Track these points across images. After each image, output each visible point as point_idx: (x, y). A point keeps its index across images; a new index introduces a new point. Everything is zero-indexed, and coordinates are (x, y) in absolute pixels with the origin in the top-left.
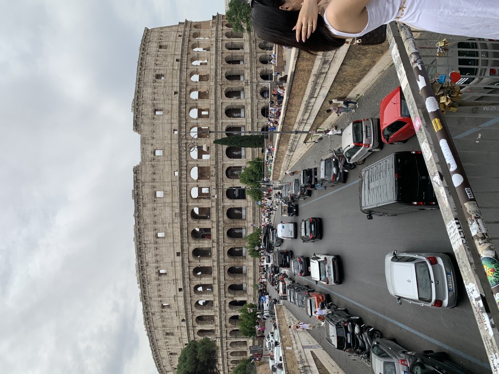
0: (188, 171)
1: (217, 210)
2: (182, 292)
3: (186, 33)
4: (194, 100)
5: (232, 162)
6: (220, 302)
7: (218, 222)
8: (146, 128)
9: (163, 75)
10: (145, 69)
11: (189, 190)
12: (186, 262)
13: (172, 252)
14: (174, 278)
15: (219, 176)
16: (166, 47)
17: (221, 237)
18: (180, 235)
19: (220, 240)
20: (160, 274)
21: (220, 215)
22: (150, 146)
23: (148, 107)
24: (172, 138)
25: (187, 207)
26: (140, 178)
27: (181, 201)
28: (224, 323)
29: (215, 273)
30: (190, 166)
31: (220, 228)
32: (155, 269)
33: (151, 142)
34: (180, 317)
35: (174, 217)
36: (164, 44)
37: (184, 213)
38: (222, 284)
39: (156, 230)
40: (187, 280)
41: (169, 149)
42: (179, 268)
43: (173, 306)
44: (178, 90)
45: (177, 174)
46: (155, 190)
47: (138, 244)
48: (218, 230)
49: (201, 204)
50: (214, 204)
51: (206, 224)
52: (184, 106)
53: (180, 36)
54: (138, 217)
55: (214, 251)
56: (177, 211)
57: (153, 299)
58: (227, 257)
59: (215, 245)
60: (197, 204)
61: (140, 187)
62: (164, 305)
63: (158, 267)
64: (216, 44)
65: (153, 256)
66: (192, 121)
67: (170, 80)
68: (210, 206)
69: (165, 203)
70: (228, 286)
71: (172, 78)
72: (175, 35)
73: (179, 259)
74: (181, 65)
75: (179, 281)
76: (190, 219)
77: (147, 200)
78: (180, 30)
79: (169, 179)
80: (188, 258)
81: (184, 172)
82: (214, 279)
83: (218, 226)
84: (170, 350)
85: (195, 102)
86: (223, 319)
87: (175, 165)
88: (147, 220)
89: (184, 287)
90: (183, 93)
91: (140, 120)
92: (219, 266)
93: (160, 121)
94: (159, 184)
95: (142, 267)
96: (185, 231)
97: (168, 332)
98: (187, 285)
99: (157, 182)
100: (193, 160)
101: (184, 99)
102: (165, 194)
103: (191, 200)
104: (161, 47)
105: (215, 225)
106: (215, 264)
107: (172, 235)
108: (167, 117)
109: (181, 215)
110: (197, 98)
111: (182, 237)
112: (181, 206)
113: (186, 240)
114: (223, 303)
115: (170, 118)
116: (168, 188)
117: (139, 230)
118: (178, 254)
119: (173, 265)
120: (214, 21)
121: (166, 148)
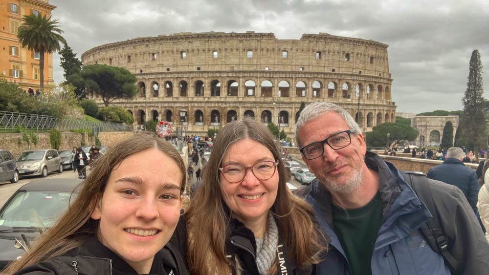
0: (269, 79)
1: (235, 102)
2: (166, 71)
3: (382, 80)
4: (327, 85)
5: (275, 115)
6: (157, 102)
7: (225, 103)
8: (306, 45)
9: (348, 60)
10: (354, 45)
11: (253, 79)
12: (192, 75)
13: (200, 64)
14: (179, 64)
15: (264, 104)
16: (371, 62)
17: (213, 105)
18: (216, 70)
19: (210, 104)
20: (182, 53)
21: (231, 104)
22: (291, 47)
23: (323, 47)
24: (297, 66)
25: (239, 77)
26: (264, 38)
27: (244, 72)
28: (139, 105)
29: (182, 99)
30: (273, 80)
31: (220, 104)
32: (186, 48)
33: (294, 49)
34: (144, 69)
35: (230, 66)
36: (374, 61)
37: (234, 74)
38: (172, 105)
39: (220, 50)
40: (176, 75)
41: (288, 64)
42: (187, 69)
43: (155, 62)
44: (336, 72)
45: (267, 69)
46: (254, 51)
47: (209, 35)
48: (218, 102)
49: (241, 89)
50: (241, 100)
51: (224, 92)
52: (323, 77)
53: (380, 74)
54: (232, 36)
55: (201, 99)
56: (236, 69)
57: (161, 46)
58: (195, 109)
59: (206, 99)
60: (241, 86)
61: (257, 38)
62: (155, 55)
63: (188, 51)
64: (372, 105)
65: (198, 48)
66: (310, 83)
67: (344, 66)
68: (239, 96)
69: (243, 59)
70: (171, 110)
71: (346, 68)
72: (381, 71)
73: (195, 69)
74: (356, 75)
75: (176, 68)
76: (228, 79)
77: (245, 43)
78: (385, 74)
79: (262, 62)
80: (195, 77)
81: (268, 75)
82: (177, 98)
83: (222, 102)
84: (114, 59)
85: (326, 86)
86: (142, 104)
87: (274, 67)
88: (229, 43)
89: (171, 73)
90: (333, 76)
91: (313, 40)
92: (188, 102)
93: (311, 56)
94: (259, 53)
95: (189, 38)
96: (218, 75)
97: (131, 58)
98: (173, 76)
99: (260, 52)
100: (278, 82)
101: (328, 77)
102: (250, 58)
103: (244, 81)
104: (372, 58)
105: (223, 100)
106: (190, 99)
107: (215, 63)
108: (314, 62)
109: (232, 72)
110: (329, 88)
111: (213, 72)
112: (240, 72)
113: (210, 75)
114: (156, 105)
115: (314, 65)
116: (255, 62)
117: (221, 36)
118: (199, 69)
119: (190, 64)
120: (391, 103)
121: (288, 61)
